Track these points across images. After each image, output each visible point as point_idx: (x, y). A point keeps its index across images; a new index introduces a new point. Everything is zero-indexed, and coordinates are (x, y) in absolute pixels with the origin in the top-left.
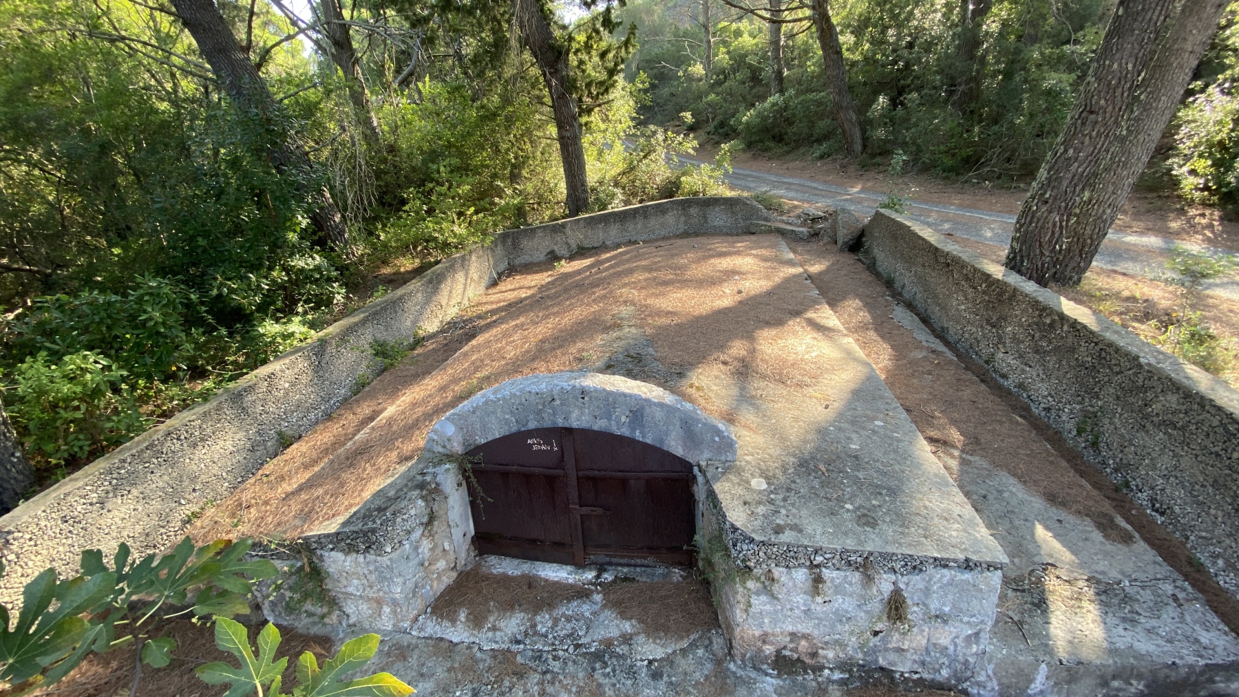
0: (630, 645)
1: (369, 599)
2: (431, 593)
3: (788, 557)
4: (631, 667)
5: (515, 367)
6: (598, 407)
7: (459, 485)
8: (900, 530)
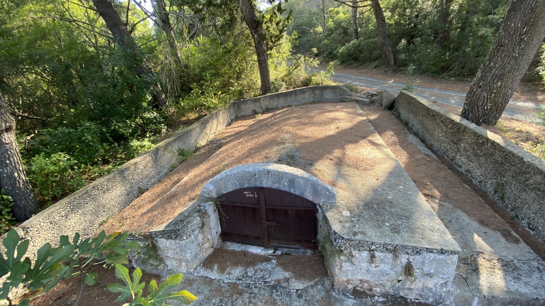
0: (288, 282)
1: (176, 259)
2: (203, 257)
3: (360, 246)
4: (289, 292)
5: (239, 161)
6: (275, 178)
7: (215, 211)
8: (411, 235)
